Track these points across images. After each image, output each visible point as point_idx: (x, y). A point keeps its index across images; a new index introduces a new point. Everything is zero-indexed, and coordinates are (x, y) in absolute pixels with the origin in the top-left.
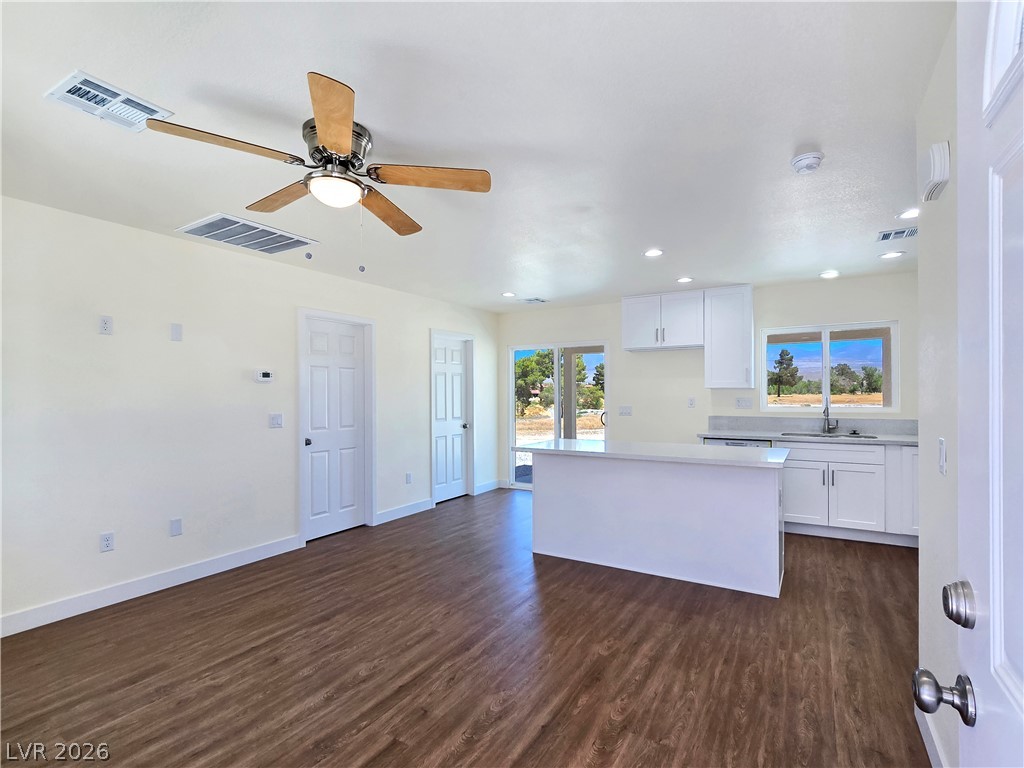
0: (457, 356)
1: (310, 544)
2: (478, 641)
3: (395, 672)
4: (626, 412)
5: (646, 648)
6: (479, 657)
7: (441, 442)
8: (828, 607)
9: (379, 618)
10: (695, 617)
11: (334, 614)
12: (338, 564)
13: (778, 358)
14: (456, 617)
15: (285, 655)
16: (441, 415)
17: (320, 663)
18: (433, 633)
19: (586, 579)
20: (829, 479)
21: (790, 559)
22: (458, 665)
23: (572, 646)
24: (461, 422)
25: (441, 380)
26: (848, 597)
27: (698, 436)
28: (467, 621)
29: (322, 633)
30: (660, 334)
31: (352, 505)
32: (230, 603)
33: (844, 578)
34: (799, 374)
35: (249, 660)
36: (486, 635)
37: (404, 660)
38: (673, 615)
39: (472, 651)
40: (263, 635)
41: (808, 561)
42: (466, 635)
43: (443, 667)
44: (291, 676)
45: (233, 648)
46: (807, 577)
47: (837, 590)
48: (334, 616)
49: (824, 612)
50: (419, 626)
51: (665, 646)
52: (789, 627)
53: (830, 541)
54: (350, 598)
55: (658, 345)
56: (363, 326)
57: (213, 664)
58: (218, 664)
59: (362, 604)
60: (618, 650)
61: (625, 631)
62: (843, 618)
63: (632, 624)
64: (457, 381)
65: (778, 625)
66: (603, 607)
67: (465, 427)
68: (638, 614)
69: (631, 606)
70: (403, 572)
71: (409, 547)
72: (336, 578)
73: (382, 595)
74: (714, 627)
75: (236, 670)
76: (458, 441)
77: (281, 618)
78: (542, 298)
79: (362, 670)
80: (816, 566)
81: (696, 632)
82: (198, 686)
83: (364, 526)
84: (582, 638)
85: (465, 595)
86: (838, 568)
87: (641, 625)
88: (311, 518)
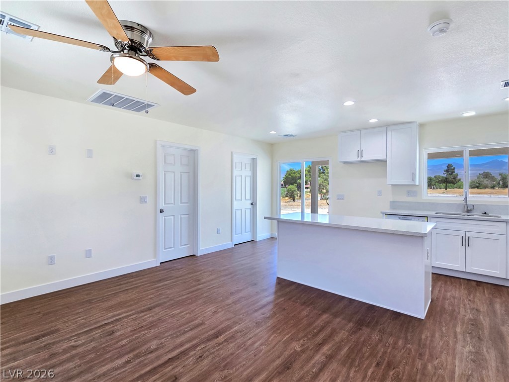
0: (248, 167)
1: (162, 264)
2: (225, 332)
3: (171, 348)
4: (340, 198)
5: (325, 349)
6: (222, 343)
7: (239, 213)
8: (458, 329)
9: (178, 311)
10: (364, 328)
11: (154, 307)
12: (171, 277)
13: (446, 168)
14: (220, 314)
15: (118, 330)
16: (238, 197)
17: (134, 337)
18: (202, 324)
19: (302, 296)
20: (466, 242)
21: (436, 292)
22: (208, 347)
23: (280, 341)
24: (250, 202)
25: (238, 179)
26: (475, 324)
27: (381, 213)
28: (224, 318)
29: (143, 318)
30: (360, 153)
31: (187, 245)
32: (107, 295)
33: (473, 309)
34: (458, 178)
35: (99, 331)
36: (232, 328)
37: (179, 341)
38: (351, 325)
39: (218, 339)
40: (114, 316)
41: (449, 294)
42: (220, 327)
43: (198, 348)
44: (115, 344)
45: (95, 323)
46: (446, 306)
47: (468, 317)
48: (154, 308)
49: (455, 333)
50: (197, 318)
51: (339, 348)
52: (428, 342)
53: (466, 281)
54: (168, 297)
55: (359, 159)
56: (194, 151)
57: (81, 331)
58: (83, 333)
59: (172, 302)
60: (308, 347)
61: (316, 334)
62: (468, 339)
63: (322, 329)
64: (248, 180)
65: (420, 340)
66: (307, 316)
67: (252, 204)
68: (327, 323)
69: (325, 317)
70: (202, 284)
71: (211, 269)
72: (166, 285)
73: (184, 297)
74: (375, 337)
75: (90, 337)
76: (248, 212)
77: (129, 306)
78: (292, 134)
79: (153, 345)
80: (454, 298)
81: (362, 339)
82: (65, 345)
83: (194, 255)
84: (288, 336)
85: (229, 301)
86: (469, 300)
87: (328, 330)
88: (164, 250)
